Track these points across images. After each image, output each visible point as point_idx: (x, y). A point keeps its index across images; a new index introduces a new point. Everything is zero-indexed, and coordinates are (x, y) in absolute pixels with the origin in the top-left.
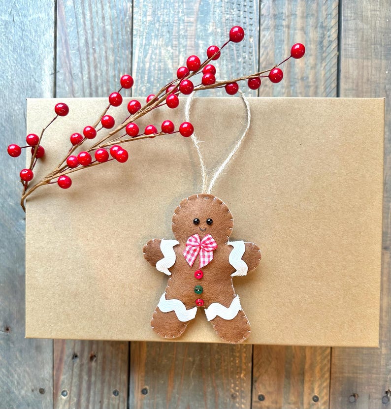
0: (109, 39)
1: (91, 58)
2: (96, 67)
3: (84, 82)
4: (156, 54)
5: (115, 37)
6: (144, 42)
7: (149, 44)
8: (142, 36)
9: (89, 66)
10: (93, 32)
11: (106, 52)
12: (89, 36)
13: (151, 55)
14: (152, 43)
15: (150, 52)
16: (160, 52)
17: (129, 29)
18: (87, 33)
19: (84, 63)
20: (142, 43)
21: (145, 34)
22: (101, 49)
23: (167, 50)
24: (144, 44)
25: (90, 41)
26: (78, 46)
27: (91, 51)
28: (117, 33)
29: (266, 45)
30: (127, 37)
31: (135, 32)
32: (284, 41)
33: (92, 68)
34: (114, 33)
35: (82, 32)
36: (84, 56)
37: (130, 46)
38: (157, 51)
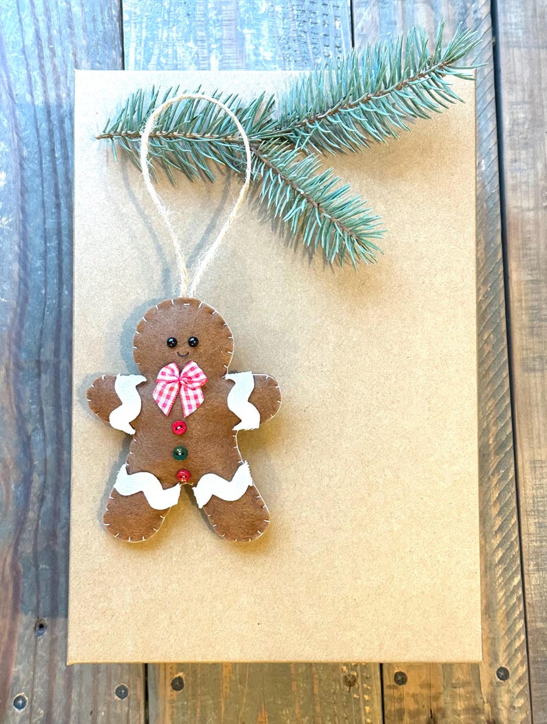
0: (78, 30)
1: (48, 67)
2: (57, 82)
3: (37, 110)
4: (167, 56)
5: (90, 26)
6: (144, 35)
7: (154, 38)
8: (141, 23)
9: (44, 80)
10: (49, 19)
11: (75, 55)
12: (42, 25)
13: (159, 58)
14: (160, 36)
15: (156, 51)
16: (175, 52)
17: (115, 12)
18: (37, 20)
19: (36, 74)
20: (141, 36)
21: (145, 20)
22: (64, 50)
23: (188, 47)
24: (144, 38)
25: (44, 35)
26: (22, 45)
27: (47, 52)
28: (94, 20)
29: (365, 32)
30: (112, 27)
31: (126, 17)
32: (396, 24)
33: (50, 84)
34: (87, 19)
35: (27, 20)
36: (34, 62)
37: (118, 42)
38: (170, 51)
